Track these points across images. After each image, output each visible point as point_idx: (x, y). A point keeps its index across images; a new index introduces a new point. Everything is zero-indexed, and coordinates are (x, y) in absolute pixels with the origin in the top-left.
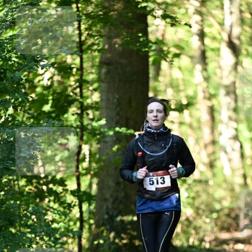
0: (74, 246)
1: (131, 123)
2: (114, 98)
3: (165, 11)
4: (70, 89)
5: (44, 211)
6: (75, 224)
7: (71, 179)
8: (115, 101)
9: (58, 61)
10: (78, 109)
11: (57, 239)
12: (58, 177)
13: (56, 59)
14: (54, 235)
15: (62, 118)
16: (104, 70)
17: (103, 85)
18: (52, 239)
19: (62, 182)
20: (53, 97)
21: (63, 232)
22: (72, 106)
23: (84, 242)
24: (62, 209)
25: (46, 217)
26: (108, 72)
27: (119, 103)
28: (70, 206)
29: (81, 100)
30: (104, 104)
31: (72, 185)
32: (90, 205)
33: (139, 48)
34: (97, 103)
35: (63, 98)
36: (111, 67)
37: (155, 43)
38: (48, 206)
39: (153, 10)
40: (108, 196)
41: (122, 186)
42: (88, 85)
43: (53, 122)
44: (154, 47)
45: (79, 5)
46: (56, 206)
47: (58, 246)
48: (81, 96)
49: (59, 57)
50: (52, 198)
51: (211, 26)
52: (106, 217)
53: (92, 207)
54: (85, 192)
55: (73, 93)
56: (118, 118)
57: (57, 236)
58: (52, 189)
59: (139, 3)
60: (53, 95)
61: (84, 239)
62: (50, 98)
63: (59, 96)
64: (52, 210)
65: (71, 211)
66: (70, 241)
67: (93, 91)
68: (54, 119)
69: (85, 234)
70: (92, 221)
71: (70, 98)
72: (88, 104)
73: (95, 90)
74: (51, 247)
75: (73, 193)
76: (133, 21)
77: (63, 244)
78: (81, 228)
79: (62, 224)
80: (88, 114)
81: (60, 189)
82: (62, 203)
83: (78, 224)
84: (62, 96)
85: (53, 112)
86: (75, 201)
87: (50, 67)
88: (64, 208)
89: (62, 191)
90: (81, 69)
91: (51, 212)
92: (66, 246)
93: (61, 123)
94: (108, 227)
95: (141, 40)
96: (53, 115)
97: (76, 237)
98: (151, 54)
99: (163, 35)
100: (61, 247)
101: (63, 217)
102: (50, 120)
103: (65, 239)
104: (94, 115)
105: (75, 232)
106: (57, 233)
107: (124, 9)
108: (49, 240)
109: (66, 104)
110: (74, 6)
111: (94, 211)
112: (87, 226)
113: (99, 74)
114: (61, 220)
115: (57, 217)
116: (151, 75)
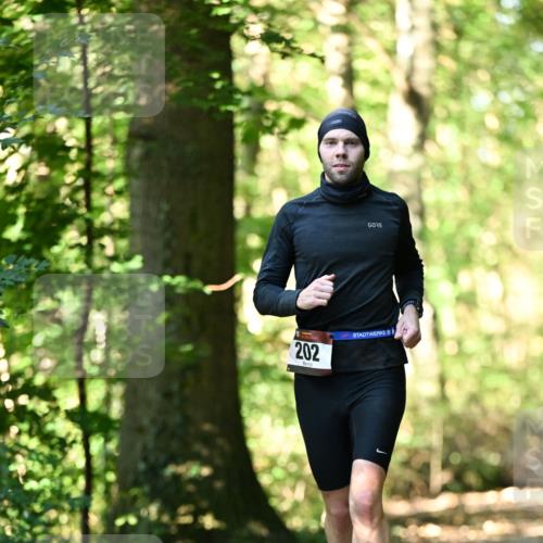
0: (73, 528)
1: (196, 265)
2: (159, 210)
3: (270, 25)
4: (64, 191)
5: (8, 455)
6: (75, 482)
7: (66, 386)
8: (162, 217)
9: (38, 131)
10: (82, 234)
11: (35, 515)
12: (39, 380)
13: (33, 127)
14: (29, 506)
15: (45, 253)
16: (137, 152)
17: (136, 183)
18: (26, 514)
19: (46, 393)
20: (28, 207)
21: (50, 499)
22: (69, 227)
23: (94, 520)
24: (46, 450)
25: (12, 468)
26: (146, 156)
27: (170, 223)
28: (63, 444)
29: (88, 216)
30: (137, 224)
31: (68, 399)
32: (107, 440)
33: (214, 104)
34: (121, 221)
35: (49, 211)
36: (153, 145)
37: (249, 93)
38: (17, 444)
39: (242, 23)
40: (146, 422)
41: (176, 401)
42: (103, 184)
43: (27, 262)
44: (246, 102)
45: (85, 11)
46: (34, 443)
47: (38, 529)
48: (89, 206)
49: (41, 121)
50: (25, 426)
51: (368, 56)
52: (142, 466)
53: (112, 446)
54: (96, 414)
55: (71, 200)
56: (168, 253)
57: (37, 508)
58: (24, 407)
59: (212, 6)
60: (27, 203)
61: (95, 514)
62: (21, 210)
63: (40, 207)
64: (25, 452)
65: (65, 454)
66: (64, 518)
67: (115, 197)
68: (29, 255)
69: (98, 505)
70: (111, 477)
71: (65, 212)
72: (103, 223)
73: (119, 193)
74: (23, 531)
75: (70, 415)
76: (200, 46)
77: (49, 525)
78: (89, 490)
79: (46, 482)
80: (103, 247)
81: (42, 407)
82: (46, 438)
83: (82, 482)
84: (46, 206)
85: (27, 241)
86: (76, 432)
87: (20, 145)
88: (52, 447)
89: (47, 411)
90: (88, 148)
91: (24, 456)
92: (55, 530)
93: (44, 264)
94: (146, 488)
95: (219, 85)
96: (28, 247)
97: (78, 509)
98: (239, 119)
99: (265, 76)
100: (45, 532)
101: (49, 468)
102: (21, 259)
103: (53, 514)
104: (116, 248)
105: (75, 499)
106: (36, 501)
107: (181, 19)
108: (20, 516)
109: (54, 225)
110: (73, 12)
111: (117, 454)
112: (99, 487)
113: (127, 159)
114: (45, 474)
115: (36, 467)
116: (239, 162)
